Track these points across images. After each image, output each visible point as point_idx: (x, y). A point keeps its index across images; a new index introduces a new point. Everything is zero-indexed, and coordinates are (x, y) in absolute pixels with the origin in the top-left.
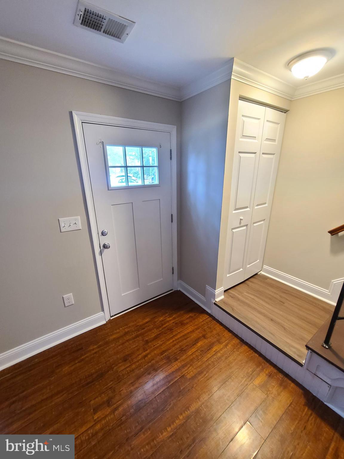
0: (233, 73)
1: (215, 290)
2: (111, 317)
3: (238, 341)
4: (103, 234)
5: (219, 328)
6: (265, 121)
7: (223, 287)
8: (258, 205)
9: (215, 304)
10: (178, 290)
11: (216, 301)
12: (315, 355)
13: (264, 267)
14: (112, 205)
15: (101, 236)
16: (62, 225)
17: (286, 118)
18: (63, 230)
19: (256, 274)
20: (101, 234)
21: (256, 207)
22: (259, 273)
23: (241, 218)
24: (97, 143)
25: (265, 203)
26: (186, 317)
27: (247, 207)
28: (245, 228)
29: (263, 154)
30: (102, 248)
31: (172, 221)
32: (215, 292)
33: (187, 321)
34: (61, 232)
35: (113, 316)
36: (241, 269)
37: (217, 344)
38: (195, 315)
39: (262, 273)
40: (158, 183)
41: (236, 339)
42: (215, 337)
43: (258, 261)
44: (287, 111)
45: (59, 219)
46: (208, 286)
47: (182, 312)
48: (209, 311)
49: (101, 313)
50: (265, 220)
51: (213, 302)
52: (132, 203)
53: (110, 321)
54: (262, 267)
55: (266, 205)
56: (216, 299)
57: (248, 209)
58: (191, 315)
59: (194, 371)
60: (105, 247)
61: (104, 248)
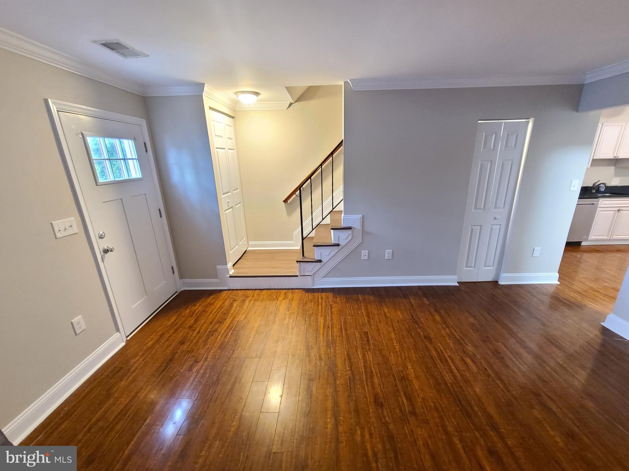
0: (204, 92)
1: (227, 265)
2: (127, 337)
3: (259, 291)
4: (101, 237)
5: (240, 293)
6: (225, 125)
7: (231, 262)
8: (234, 190)
9: (230, 277)
10: (183, 290)
11: (230, 275)
12: (301, 263)
13: (249, 243)
14: (103, 202)
15: (99, 239)
16: (56, 230)
17: (234, 122)
18: (59, 235)
19: (246, 251)
20: (98, 237)
21: (234, 192)
22: (247, 249)
23: (228, 201)
24: (76, 134)
25: (237, 189)
26: (209, 300)
27: (229, 192)
28: (231, 209)
29: (229, 149)
30: (102, 253)
31: (161, 216)
32: (228, 267)
33: (213, 301)
34: (56, 238)
35: (128, 336)
36: (237, 246)
37: (247, 299)
38: (216, 295)
39: (250, 249)
40: (141, 177)
41: (256, 291)
42: (243, 297)
43: (245, 238)
44: (234, 117)
45: (53, 222)
46: (218, 266)
47: (203, 299)
48: (226, 288)
49: (117, 335)
50: (240, 203)
51: (228, 277)
52: (121, 199)
53: (128, 342)
54: (248, 244)
55: (239, 190)
56: (230, 271)
57: (230, 193)
58: (212, 297)
59: (243, 315)
60: (106, 251)
61: (105, 254)
